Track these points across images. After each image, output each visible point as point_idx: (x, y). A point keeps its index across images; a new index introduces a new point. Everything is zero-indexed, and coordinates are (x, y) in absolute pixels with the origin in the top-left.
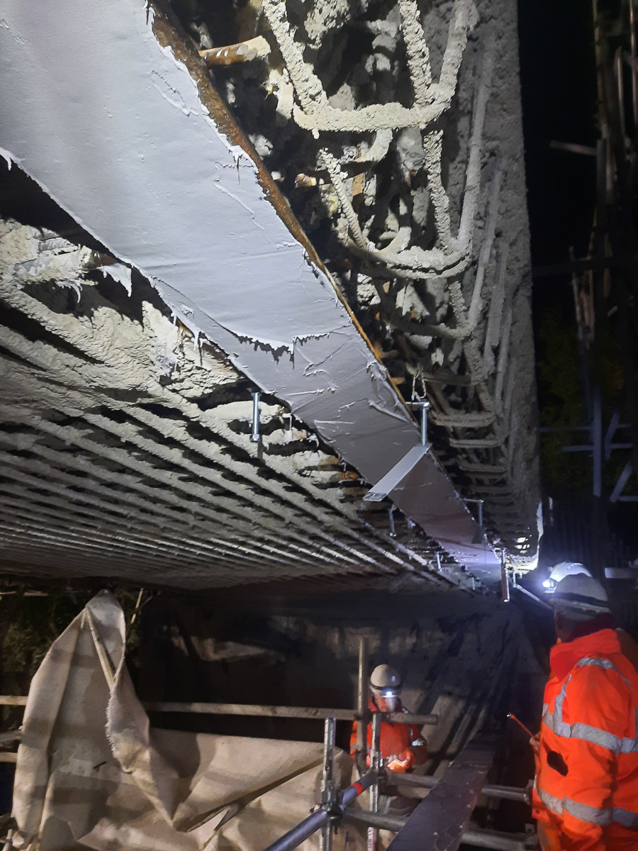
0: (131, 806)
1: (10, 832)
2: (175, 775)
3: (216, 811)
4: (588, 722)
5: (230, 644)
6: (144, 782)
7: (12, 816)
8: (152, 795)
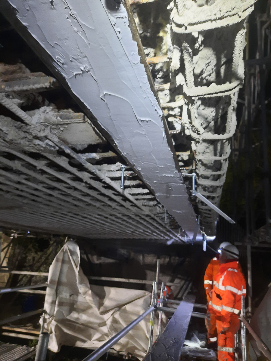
0: (82, 308)
1: (43, 314)
2: (98, 299)
3: (112, 309)
4: (231, 286)
5: (103, 258)
6: (90, 300)
7: (44, 309)
8: (93, 304)
